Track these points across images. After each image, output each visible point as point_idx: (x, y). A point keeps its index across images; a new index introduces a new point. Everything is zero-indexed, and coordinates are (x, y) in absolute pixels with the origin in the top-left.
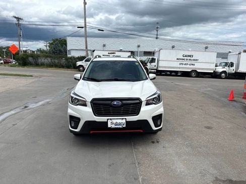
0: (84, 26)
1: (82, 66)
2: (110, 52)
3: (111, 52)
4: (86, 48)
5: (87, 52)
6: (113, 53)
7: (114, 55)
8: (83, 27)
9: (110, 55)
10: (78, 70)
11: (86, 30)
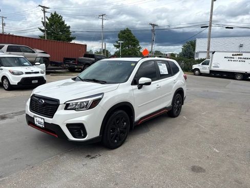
0: (208, 25)
1: (198, 69)
2: (234, 54)
3: (236, 53)
4: (208, 49)
5: (208, 53)
6: (240, 55)
7: (240, 57)
8: (207, 27)
9: (235, 57)
10: (193, 73)
11: (210, 29)
